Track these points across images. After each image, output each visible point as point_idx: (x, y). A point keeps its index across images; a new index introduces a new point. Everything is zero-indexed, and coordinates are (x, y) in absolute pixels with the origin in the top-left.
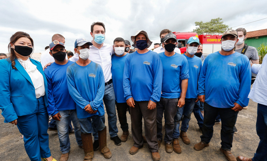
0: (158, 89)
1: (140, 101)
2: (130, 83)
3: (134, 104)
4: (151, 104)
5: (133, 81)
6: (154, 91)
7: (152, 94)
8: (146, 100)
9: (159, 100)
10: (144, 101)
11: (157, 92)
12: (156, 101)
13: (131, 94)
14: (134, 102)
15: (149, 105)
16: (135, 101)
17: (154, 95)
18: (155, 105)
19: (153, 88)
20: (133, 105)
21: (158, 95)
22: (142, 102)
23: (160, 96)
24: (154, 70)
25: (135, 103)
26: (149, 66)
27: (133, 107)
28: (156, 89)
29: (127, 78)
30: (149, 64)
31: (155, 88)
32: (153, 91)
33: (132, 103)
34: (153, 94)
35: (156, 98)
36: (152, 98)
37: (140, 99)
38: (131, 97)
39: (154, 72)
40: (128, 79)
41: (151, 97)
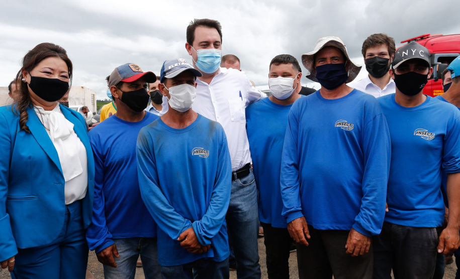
0: (375, 199)
1: (323, 229)
2: (299, 178)
3: (309, 236)
4: (354, 241)
5: (306, 171)
6: (364, 203)
7: (357, 211)
8: (342, 227)
9: (379, 232)
10: (335, 231)
11: (373, 207)
12: (369, 233)
13: (300, 209)
14: (307, 231)
15: (348, 241)
16: (310, 227)
17: (364, 216)
18: (367, 245)
19: (361, 194)
20: (304, 239)
21: (375, 216)
22: (328, 231)
23: (380, 218)
24: (365, 145)
25: (310, 234)
26: (349, 133)
27: (305, 245)
28: (370, 198)
29: (291, 162)
30: (350, 128)
31: (366, 196)
32: (361, 203)
33: (302, 234)
34: (362, 212)
35: (368, 224)
36: (357, 222)
37: (325, 224)
38: (301, 215)
39: (365, 151)
40: (292, 167)
41: (356, 219)
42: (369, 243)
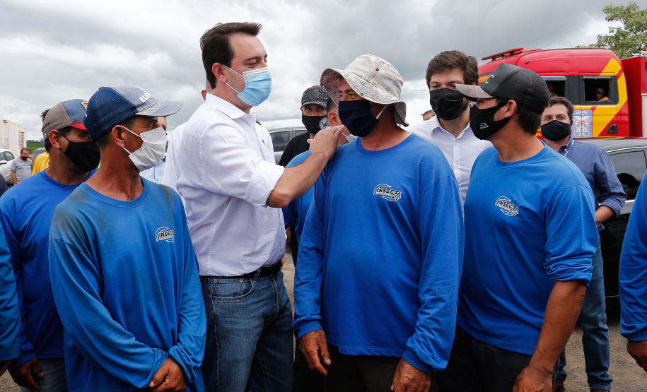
0: (440, 314)
1: (354, 353)
2: (322, 270)
3: (328, 361)
4: (405, 381)
5: (333, 261)
6: (422, 317)
7: (410, 330)
8: (384, 352)
9: (443, 365)
10: (373, 357)
11: (436, 326)
12: (429, 367)
13: (318, 317)
14: (325, 352)
15: (395, 380)
16: (333, 350)
17: (421, 339)
18: (425, 387)
19: (417, 303)
20: (318, 364)
21: (439, 340)
22: (362, 358)
23: (446, 344)
24: (423, 224)
25: (331, 358)
27: (320, 374)
28: (432, 312)
29: (311, 245)
30: (396, 197)
31: (426, 308)
32: (417, 318)
33: (316, 358)
34: (419, 333)
35: (427, 353)
36: (410, 349)
37: (356, 345)
38: (318, 326)
39: (423, 234)
40: (313, 253)
41: (409, 344)
42: (428, 383)
